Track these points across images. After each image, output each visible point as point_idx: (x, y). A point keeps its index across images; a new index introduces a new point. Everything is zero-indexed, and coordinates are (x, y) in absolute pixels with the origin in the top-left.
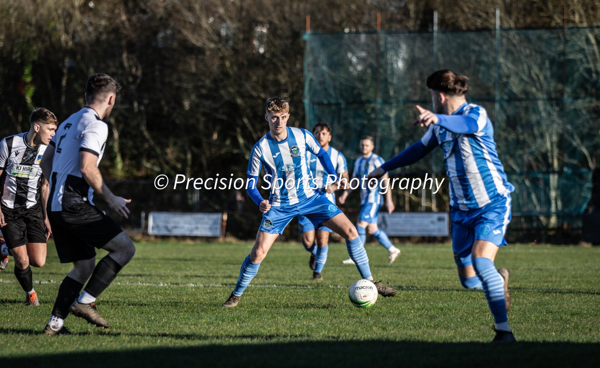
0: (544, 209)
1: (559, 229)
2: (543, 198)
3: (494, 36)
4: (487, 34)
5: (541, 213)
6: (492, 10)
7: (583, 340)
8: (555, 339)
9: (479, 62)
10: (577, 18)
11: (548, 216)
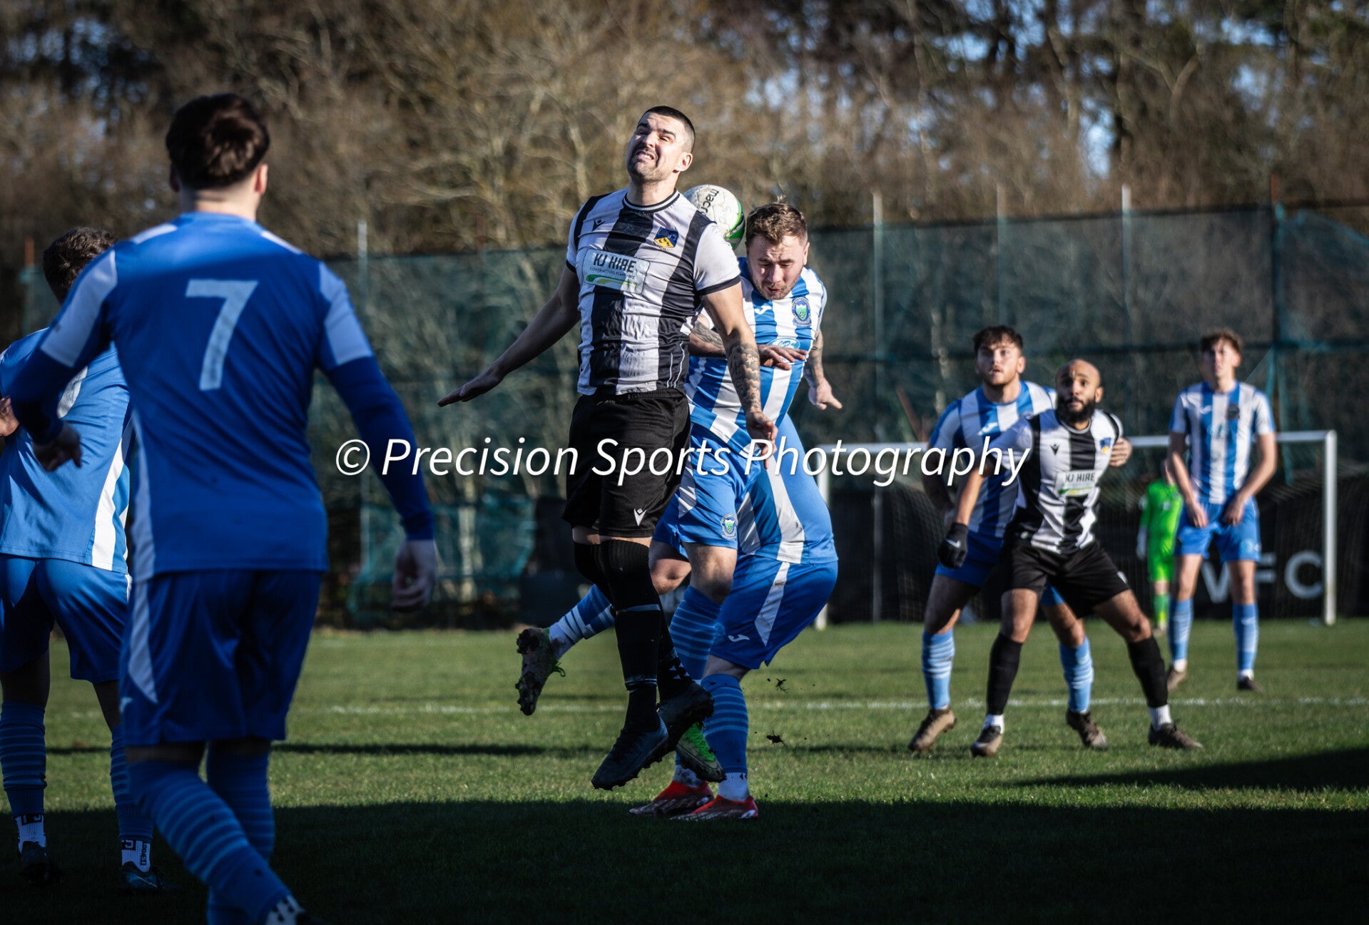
0: (451, 570)
1: (478, 603)
2: (449, 550)
3: (355, 269)
5: (446, 577)
6: (351, 224)
7: (516, 797)
8: (468, 797)
10: (501, 234)
11: (459, 581)
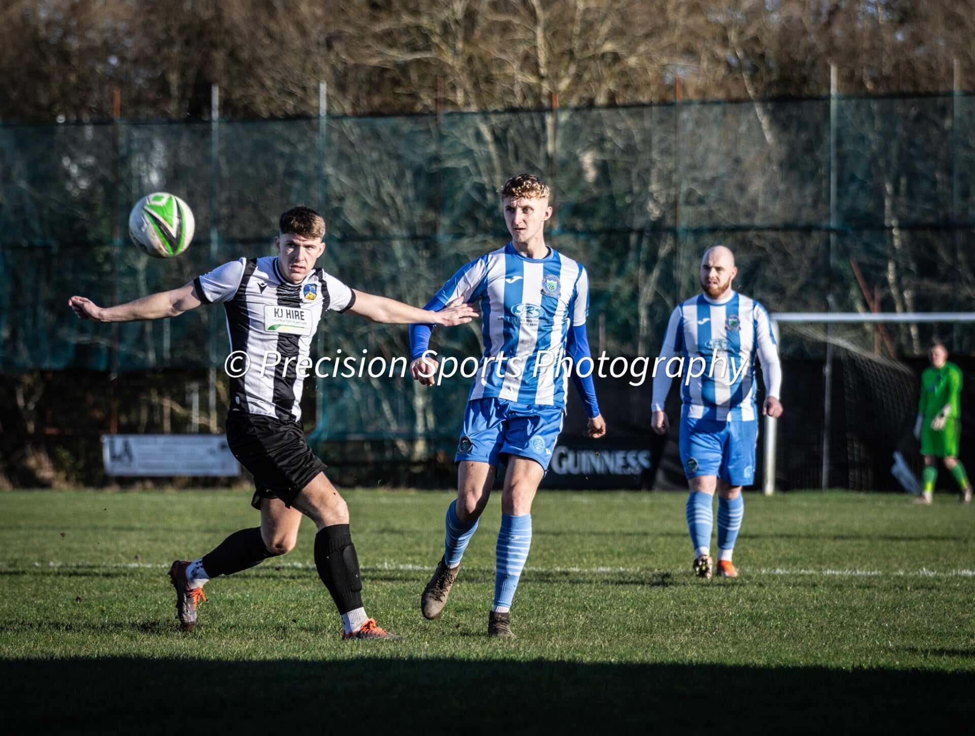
0: (405, 429)
1: (430, 462)
2: (402, 409)
3: (316, 129)
4: (303, 123)
5: (399, 435)
6: (312, 83)
7: (478, 656)
8: (430, 654)
9: (292, 174)
10: (460, 97)
11: (411, 440)
